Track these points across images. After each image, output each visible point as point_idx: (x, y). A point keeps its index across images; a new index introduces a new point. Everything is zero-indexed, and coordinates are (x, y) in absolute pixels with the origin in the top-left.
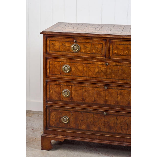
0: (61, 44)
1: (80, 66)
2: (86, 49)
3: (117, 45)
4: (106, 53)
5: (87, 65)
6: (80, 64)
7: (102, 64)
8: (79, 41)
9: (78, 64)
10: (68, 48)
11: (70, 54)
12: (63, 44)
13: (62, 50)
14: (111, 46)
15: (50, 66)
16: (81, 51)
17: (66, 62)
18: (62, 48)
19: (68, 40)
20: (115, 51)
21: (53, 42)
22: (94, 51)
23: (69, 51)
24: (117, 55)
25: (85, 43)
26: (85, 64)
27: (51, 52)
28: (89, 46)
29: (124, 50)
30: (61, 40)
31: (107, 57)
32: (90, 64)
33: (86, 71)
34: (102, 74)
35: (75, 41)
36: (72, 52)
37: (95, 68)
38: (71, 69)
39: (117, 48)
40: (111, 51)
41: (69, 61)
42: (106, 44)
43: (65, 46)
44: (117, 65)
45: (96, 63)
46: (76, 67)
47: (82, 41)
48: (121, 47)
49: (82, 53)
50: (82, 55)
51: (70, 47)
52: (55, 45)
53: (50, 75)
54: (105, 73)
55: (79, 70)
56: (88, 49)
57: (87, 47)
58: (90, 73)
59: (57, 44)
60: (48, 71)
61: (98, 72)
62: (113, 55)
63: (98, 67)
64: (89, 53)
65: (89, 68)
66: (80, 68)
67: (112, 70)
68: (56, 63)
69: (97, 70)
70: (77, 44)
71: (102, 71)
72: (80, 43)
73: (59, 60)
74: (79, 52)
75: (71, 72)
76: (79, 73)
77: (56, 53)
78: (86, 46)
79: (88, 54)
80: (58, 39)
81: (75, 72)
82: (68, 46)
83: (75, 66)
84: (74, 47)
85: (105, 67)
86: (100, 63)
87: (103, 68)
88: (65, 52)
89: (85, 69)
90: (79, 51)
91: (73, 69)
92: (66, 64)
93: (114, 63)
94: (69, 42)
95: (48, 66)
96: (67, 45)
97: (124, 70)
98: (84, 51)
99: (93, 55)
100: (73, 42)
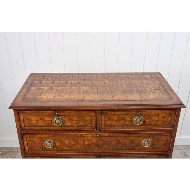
0: (39, 119)
1: (66, 140)
2: (72, 122)
3: (110, 116)
4: (96, 124)
5: (75, 138)
6: (65, 138)
7: (93, 137)
8: (62, 113)
9: (64, 138)
10: (49, 122)
11: (52, 128)
12: (41, 118)
13: (41, 125)
14: (103, 118)
15: (28, 142)
16: (66, 124)
17: (48, 137)
18: (41, 123)
19: (48, 114)
20: (108, 123)
21: (27, 116)
22: (82, 124)
23: (50, 125)
24: (111, 126)
25: (70, 116)
26: (71, 138)
27: (27, 128)
28: (75, 119)
29: (118, 121)
30: (39, 114)
31: (98, 129)
32: (78, 137)
33: (74, 145)
34: (93, 146)
35: (57, 115)
36: (55, 126)
37: (84, 141)
39: (110, 119)
40: (103, 123)
41: (51, 136)
42: (96, 116)
43: (45, 120)
44: (110, 136)
45: (85, 136)
46: (61, 142)
47: (66, 113)
48: (115, 118)
49: (68, 126)
50: (67, 129)
51: (51, 121)
52: (31, 120)
53: (30, 152)
54: (97, 145)
55: (65, 144)
56: (74, 122)
57: (73, 120)
58: (79, 147)
59: (34, 119)
60: (27, 148)
61: (88, 145)
62: (106, 126)
63: (88, 140)
64: (76, 125)
65: (77, 141)
66: (66, 142)
67: (105, 141)
68: (35, 139)
69: (86, 143)
70: (60, 117)
71: (93, 143)
72: (64, 116)
73: (38, 136)
74: (63, 126)
75: (56, 147)
76: (65, 148)
77: (34, 128)
78: (71, 118)
79: (75, 127)
80: (35, 114)
81: (60, 147)
82: (48, 119)
83: (59, 140)
84: (57, 121)
85: (97, 139)
86: (90, 136)
87: (94, 141)
88: (46, 126)
89: (72, 142)
90: (63, 124)
91: (58, 144)
92: (48, 139)
93: (107, 135)
94: (49, 115)
95: (25, 143)
97: (119, 141)
98: (69, 124)
99: (81, 128)
100: (55, 115)
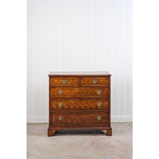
0: (58, 81)
2: (70, 82)
3: (84, 80)
4: (79, 83)
5: (71, 90)
6: (67, 89)
7: (78, 89)
8: (66, 78)
10: (61, 82)
11: (62, 85)
13: (58, 83)
14: (82, 80)
15: (53, 91)
16: (68, 83)
19: (61, 78)
20: (84, 82)
21: (54, 80)
22: (74, 83)
23: (62, 83)
24: (84, 84)
26: (69, 89)
27: (53, 85)
28: (71, 81)
29: (87, 82)
31: (80, 85)
33: (70, 93)
34: (78, 94)
37: (74, 91)
38: (63, 92)
39: (84, 81)
40: (82, 83)
41: (62, 89)
42: (79, 79)
43: (60, 81)
44: (84, 89)
45: (74, 88)
47: (68, 78)
48: (86, 80)
50: (68, 85)
51: (62, 81)
52: (55, 81)
53: (53, 96)
54: (79, 93)
55: (67, 92)
56: (71, 82)
58: (72, 94)
59: (56, 81)
60: (51, 94)
61: (76, 93)
62: (83, 84)
63: (76, 91)
65: (71, 91)
67: (82, 91)
68: (55, 90)
69: (75, 92)
71: (78, 92)
72: (67, 80)
73: (57, 88)
75: (63, 94)
76: (67, 94)
77: (55, 85)
78: (70, 81)
79: (71, 85)
80: (57, 78)
81: (65, 94)
83: (65, 91)
84: (64, 81)
85: (79, 90)
86: (76, 88)
87: (78, 91)
88: (60, 84)
89: (70, 92)
90: (66, 83)
91: (64, 92)
92: (60, 90)
93: (83, 88)
95: (51, 92)
96: (61, 81)
97: (88, 91)
99: (73, 85)
100: (64, 79)
